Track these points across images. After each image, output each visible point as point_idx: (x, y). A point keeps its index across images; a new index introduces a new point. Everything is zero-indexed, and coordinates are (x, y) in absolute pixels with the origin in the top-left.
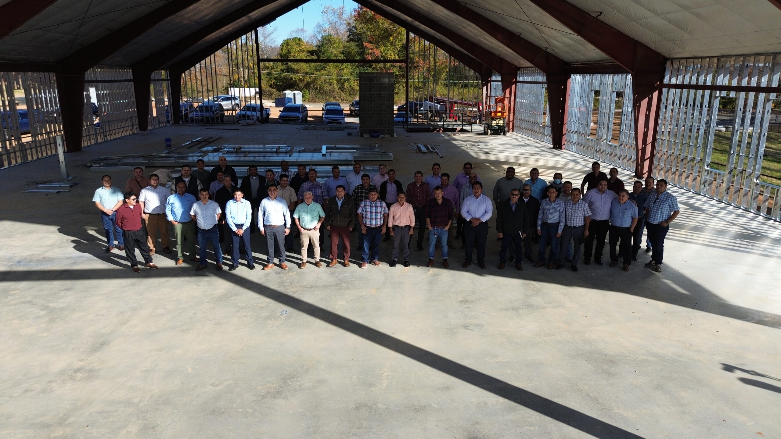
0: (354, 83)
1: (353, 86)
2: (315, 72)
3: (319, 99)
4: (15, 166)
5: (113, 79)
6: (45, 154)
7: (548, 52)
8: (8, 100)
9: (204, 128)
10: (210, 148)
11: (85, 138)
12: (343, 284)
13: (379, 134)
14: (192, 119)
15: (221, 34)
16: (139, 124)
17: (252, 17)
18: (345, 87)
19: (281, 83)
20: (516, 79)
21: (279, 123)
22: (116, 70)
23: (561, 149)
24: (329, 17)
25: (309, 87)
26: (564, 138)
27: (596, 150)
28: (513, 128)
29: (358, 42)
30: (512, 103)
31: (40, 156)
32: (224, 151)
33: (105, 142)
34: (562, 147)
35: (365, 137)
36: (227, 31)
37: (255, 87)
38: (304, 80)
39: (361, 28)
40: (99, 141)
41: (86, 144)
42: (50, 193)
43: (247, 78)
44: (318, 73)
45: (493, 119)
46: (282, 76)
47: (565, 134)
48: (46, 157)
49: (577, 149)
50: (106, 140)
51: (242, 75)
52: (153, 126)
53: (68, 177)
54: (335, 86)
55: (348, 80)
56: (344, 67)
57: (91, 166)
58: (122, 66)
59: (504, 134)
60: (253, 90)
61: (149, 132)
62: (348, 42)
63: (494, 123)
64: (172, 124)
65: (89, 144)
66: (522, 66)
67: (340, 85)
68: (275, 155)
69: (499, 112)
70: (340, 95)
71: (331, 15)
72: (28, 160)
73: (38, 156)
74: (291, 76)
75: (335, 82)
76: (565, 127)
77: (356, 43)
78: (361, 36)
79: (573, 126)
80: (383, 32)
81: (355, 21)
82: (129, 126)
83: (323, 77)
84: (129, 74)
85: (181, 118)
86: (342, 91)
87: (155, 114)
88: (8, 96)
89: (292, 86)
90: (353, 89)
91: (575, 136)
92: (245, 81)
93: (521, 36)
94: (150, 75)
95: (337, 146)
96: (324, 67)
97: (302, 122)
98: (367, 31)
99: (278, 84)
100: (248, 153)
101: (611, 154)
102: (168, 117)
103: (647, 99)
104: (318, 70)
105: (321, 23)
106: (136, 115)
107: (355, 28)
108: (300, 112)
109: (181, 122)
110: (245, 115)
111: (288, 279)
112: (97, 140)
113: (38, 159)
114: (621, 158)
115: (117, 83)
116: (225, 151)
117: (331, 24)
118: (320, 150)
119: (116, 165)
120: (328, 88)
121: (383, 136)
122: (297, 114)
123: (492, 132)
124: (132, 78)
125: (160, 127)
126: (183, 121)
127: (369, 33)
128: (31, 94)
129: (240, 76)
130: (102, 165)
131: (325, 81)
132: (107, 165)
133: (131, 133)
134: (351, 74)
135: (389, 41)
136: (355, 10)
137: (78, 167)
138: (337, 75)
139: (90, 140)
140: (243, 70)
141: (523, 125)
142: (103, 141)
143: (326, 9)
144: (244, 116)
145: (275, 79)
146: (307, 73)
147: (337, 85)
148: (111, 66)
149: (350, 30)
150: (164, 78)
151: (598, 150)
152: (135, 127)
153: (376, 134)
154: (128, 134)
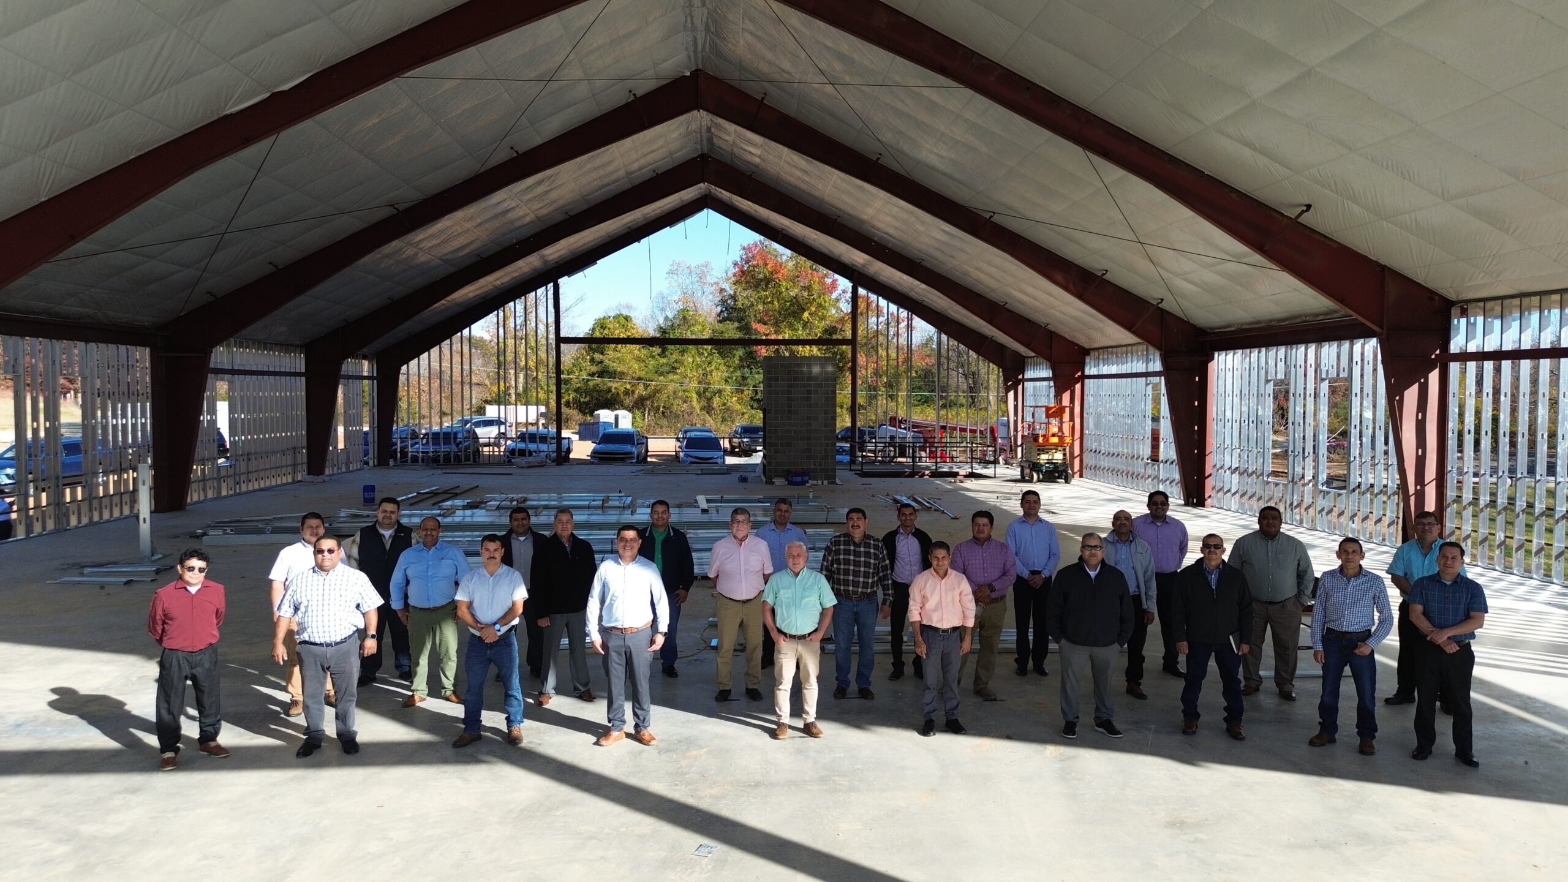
0: (731, 397)
1: (729, 404)
2: (656, 377)
3: (662, 428)
4: (40, 535)
5: (266, 369)
6: (106, 516)
7: (1162, 310)
8: (46, 429)
9: (440, 472)
10: (458, 502)
11: (194, 486)
12: (837, 778)
13: (806, 478)
14: (415, 459)
15: (485, 289)
16: (309, 464)
17: (551, 258)
18: (715, 405)
19: (588, 399)
20: (1083, 372)
21: (592, 463)
22: (274, 353)
23: (1203, 506)
24: (680, 281)
25: (643, 405)
26: (1209, 483)
27: (1291, 504)
28: (1081, 471)
29: (739, 321)
30: (1077, 421)
31: (96, 518)
32: (490, 506)
33: (236, 494)
34: (1206, 503)
35: (777, 483)
36: (498, 283)
37: (537, 404)
38: (633, 392)
39: (746, 296)
40: (224, 493)
41: (195, 498)
42: (109, 584)
43: (521, 389)
44: (661, 378)
45: (1043, 450)
46: (591, 384)
47: (1210, 475)
48: (108, 521)
49: (1242, 505)
50: (238, 491)
51: (513, 383)
52: (335, 468)
53: (153, 555)
54: (695, 403)
55: (720, 391)
56: (713, 367)
57: (205, 534)
58: (286, 347)
59: (1067, 481)
60: (533, 410)
61: (327, 479)
62: (720, 322)
63: (1044, 457)
64: (374, 466)
65: (202, 498)
66: (1096, 345)
67: (704, 403)
68: (599, 512)
69: (1054, 435)
70: (704, 420)
71: (685, 277)
72: (68, 524)
73: (91, 518)
74: (610, 384)
75: (694, 396)
76: (1211, 461)
77: (736, 324)
78: (745, 312)
79: (1228, 458)
80: (788, 304)
81: (735, 284)
82: (288, 466)
83: (671, 387)
84: (299, 362)
85: (393, 455)
86: (708, 413)
87: (341, 446)
88: (46, 420)
89: (611, 402)
90: (728, 409)
91: (1236, 476)
92: (517, 395)
93: (1108, 277)
94: (340, 369)
95: (726, 497)
96: (673, 368)
97: (638, 462)
98: (757, 303)
99: (582, 400)
100: (541, 510)
101: (1330, 511)
102: (366, 454)
103: (1416, 386)
104: (662, 374)
105: (666, 292)
106: (305, 443)
107: (733, 297)
108: (634, 444)
109: (391, 462)
110: (525, 450)
111: (691, 766)
112: (219, 490)
113: (91, 523)
114: (1356, 519)
115: (272, 378)
116: (493, 506)
117: (685, 293)
118: (694, 504)
119: (261, 531)
120: (679, 406)
121: (815, 482)
122: (628, 448)
123: (1041, 476)
124: (303, 370)
125: (349, 471)
126: (395, 460)
127: (761, 307)
128: (94, 417)
129: (507, 385)
130: (229, 531)
131: (675, 393)
132: (239, 532)
133: (290, 480)
134: (726, 381)
135: (801, 319)
136: (735, 264)
137: (176, 537)
138: (699, 383)
139: (204, 490)
140: (516, 373)
141: (1105, 462)
142: (232, 492)
143: (675, 267)
144: (522, 453)
145: (577, 390)
146: (639, 379)
147: (699, 402)
148: (264, 344)
149: (723, 302)
150: (365, 374)
151: (1295, 504)
152: (299, 467)
153: (799, 479)
154: (284, 481)
